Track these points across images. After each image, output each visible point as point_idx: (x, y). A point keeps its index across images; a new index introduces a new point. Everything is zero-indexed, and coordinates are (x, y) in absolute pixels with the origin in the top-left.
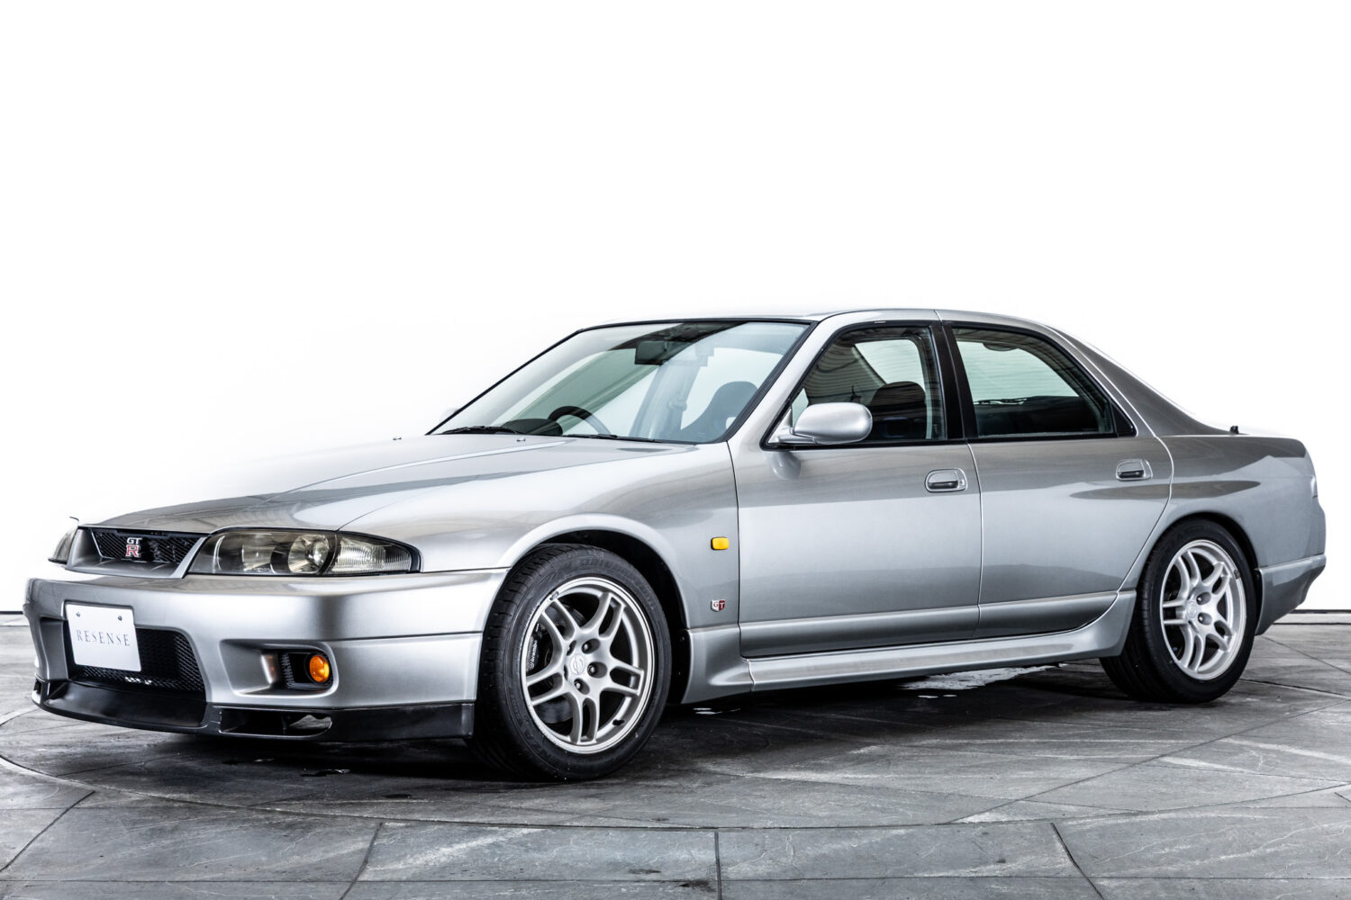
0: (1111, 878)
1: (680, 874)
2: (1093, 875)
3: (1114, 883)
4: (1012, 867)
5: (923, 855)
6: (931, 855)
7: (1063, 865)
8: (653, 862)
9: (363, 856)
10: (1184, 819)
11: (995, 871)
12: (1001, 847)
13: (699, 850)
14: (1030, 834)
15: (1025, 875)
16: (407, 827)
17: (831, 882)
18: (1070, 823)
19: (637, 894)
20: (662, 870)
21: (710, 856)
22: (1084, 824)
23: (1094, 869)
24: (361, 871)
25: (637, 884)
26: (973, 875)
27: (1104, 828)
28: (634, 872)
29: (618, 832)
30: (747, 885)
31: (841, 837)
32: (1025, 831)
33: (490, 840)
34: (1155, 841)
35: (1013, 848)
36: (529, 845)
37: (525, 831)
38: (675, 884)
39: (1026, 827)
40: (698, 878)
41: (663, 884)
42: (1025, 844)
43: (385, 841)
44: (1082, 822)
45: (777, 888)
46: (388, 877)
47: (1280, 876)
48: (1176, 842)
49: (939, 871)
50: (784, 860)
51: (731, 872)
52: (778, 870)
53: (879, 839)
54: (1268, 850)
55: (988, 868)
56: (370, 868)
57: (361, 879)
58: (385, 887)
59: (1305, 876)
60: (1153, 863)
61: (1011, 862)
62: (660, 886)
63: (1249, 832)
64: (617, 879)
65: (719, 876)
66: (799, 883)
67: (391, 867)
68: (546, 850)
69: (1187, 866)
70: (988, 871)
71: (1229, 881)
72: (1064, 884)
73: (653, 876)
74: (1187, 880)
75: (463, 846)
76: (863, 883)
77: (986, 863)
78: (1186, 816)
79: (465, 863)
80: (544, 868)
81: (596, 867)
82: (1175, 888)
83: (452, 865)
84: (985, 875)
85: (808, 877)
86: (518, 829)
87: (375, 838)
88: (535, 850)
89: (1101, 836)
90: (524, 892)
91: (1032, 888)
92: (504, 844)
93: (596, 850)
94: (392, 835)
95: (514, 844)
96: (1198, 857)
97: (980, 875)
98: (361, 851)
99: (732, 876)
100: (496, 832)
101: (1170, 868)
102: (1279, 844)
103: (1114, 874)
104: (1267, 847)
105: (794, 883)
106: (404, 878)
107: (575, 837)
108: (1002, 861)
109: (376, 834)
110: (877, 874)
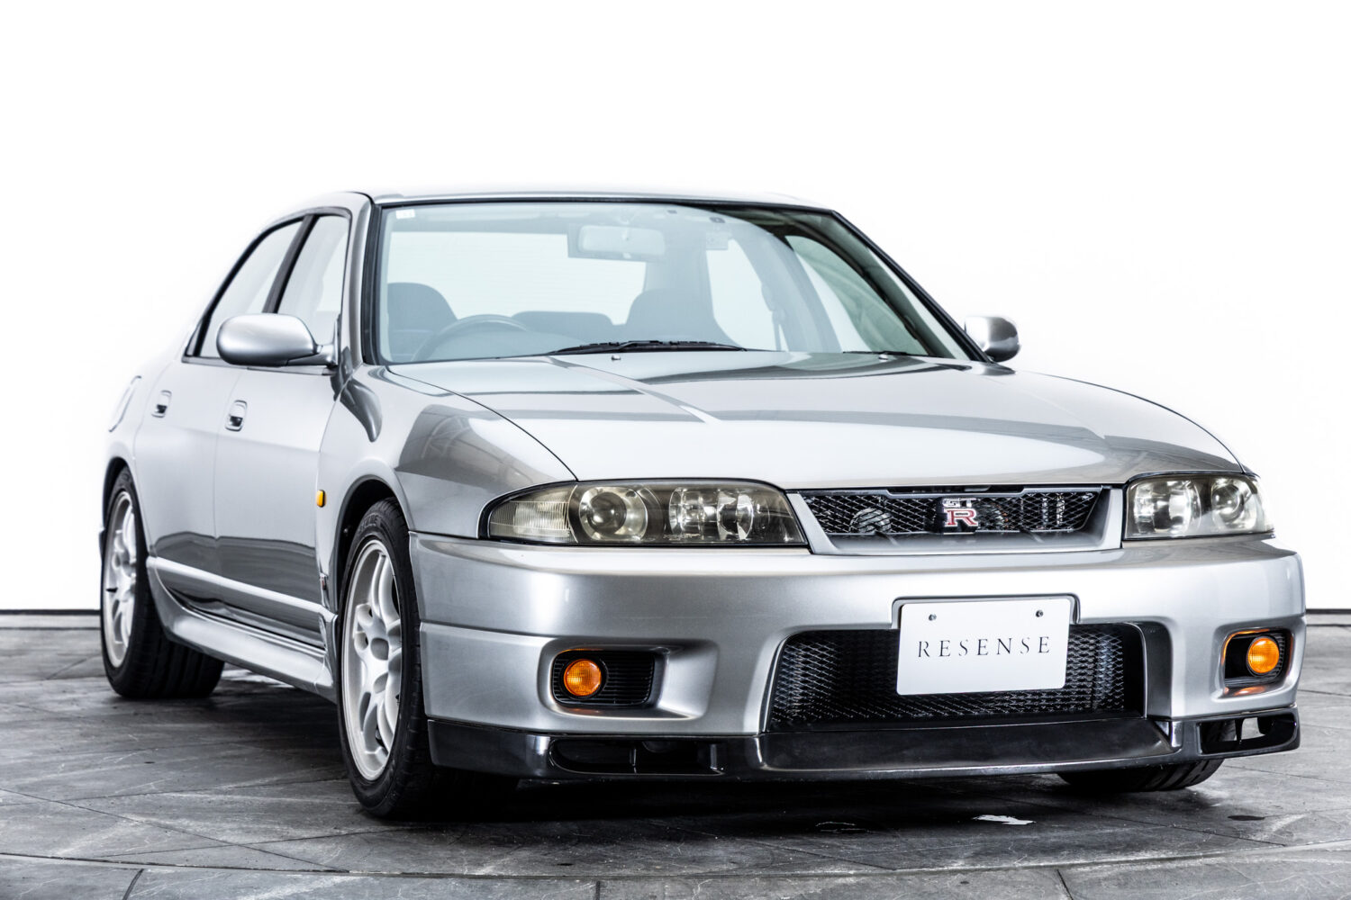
10: (1237, 865)
14: (1027, 883)
32: (1019, 879)
33: (289, 890)
37: (338, 880)
53: (818, 891)
63: (1323, 881)
86: (328, 876)
92: (307, 896)
94: (154, 885)
100: (296, 880)
107: (405, 886)
109: (133, 883)
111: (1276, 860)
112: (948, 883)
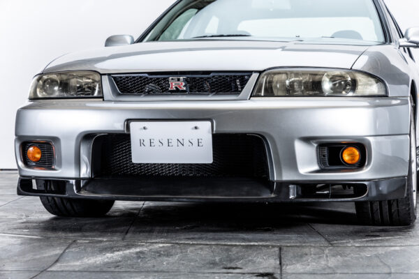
1: (256, 270)
8: (239, 263)
9: (57, 258)
13: (269, 257)
16: (89, 243)
20: (244, 267)
21: (275, 260)
28: (226, 268)
33: (138, 250)
36: (162, 252)
37: (161, 245)
40: (267, 272)
41: (243, 275)
43: (73, 250)
46: (67, 269)
51: (288, 269)
53: (383, 253)
56: (58, 264)
57: (50, 269)
58: (62, 274)
62: (241, 276)
65: (281, 271)
67: (72, 264)
68: (172, 255)
73: (238, 271)
75: (121, 253)
79: (120, 261)
80: (168, 265)
83: (111, 263)
86: (156, 244)
87: (67, 248)
88: (164, 255)
92: (146, 252)
95: (153, 252)
98: (56, 255)
99: (289, 271)
100: (143, 245)
106: (77, 269)
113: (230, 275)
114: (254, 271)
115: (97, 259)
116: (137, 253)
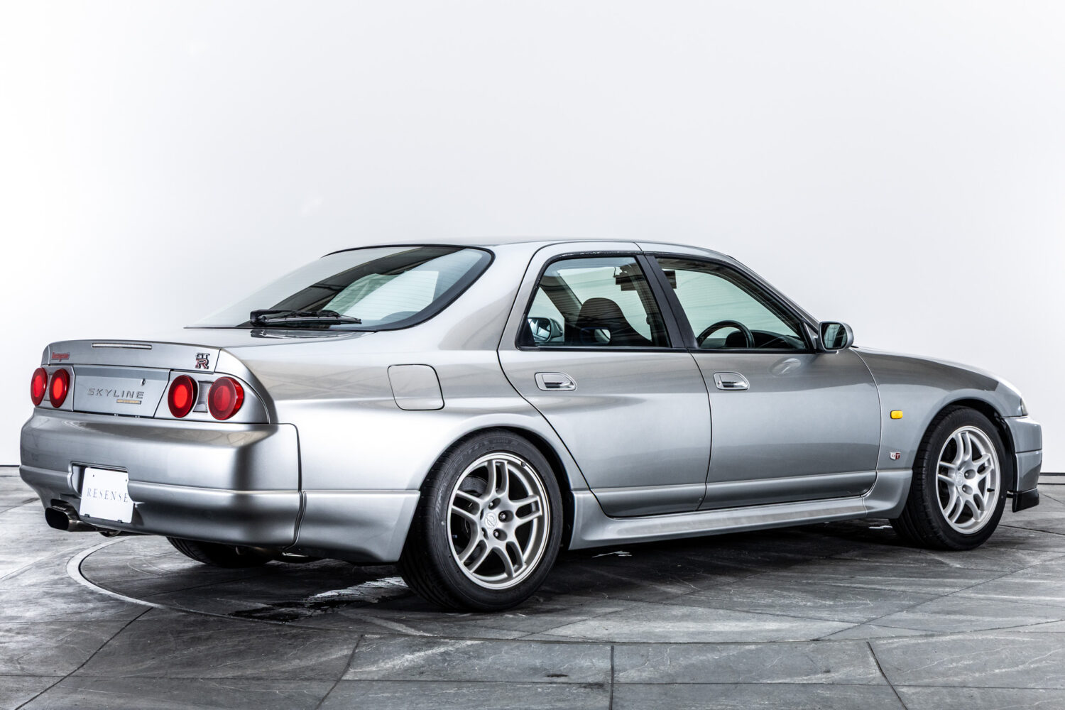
0: (910, 686)
1: (583, 678)
2: (896, 683)
3: (912, 690)
4: (835, 676)
5: (768, 665)
6: (774, 666)
7: (874, 675)
8: (563, 668)
9: (347, 661)
10: (969, 640)
11: (821, 679)
12: (827, 661)
13: (599, 659)
14: (851, 650)
15: (845, 682)
16: (381, 638)
17: (697, 686)
18: (882, 642)
19: (549, 693)
20: (570, 674)
21: (606, 664)
22: (892, 643)
23: (897, 678)
24: (345, 672)
25: (550, 685)
26: (805, 682)
27: (907, 647)
28: (548, 676)
29: (538, 645)
30: (631, 687)
31: (706, 650)
32: (847, 648)
33: (442, 649)
34: (946, 657)
35: (837, 661)
36: (471, 653)
37: (469, 643)
38: (578, 686)
39: (848, 645)
40: (596, 681)
41: (570, 686)
42: (847, 658)
43: (364, 649)
44: (890, 641)
45: (655, 689)
46: (364, 677)
47: (1040, 687)
48: (961, 659)
49: (779, 678)
50: (662, 668)
51: (621, 677)
52: (657, 676)
53: (735, 653)
54: (1032, 666)
55: (817, 676)
56: (351, 670)
57: (344, 678)
58: (361, 685)
59: (1059, 687)
60: (943, 674)
61: (835, 672)
62: (568, 687)
63: (1018, 651)
64: (536, 681)
65: (612, 679)
66: (671, 686)
67: (367, 669)
68: (483, 658)
69: (969, 678)
70: (816, 679)
71: (999, 690)
72: (874, 691)
73: (562, 679)
74: (967, 689)
75: (422, 654)
76: (720, 687)
77: (816, 673)
78: (971, 638)
79: (423, 666)
80: (481, 672)
81: (520, 672)
82: (958, 695)
83: (413, 668)
84: (814, 682)
85: (679, 681)
86: (463, 641)
87: (356, 647)
88: (475, 657)
89: (905, 653)
90: (465, 691)
91: (849, 694)
92: (452, 653)
93: (521, 658)
94: (370, 644)
95: (460, 653)
96: (978, 670)
97: (810, 682)
98: (346, 656)
99: (622, 680)
100: (447, 643)
101: (956, 679)
102: (1041, 661)
103: (912, 683)
104: (1031, 663)
105: (668, 686)
106: (376, 678)
107: (506, 648)
108: (828, 671)
109: (358, 644)
110: (732, 680)
111: (992, 637)
112: (807, 649)
113: (555, 685)
114: (580, 681)
115: (395, 662)
116: (442, 654)
